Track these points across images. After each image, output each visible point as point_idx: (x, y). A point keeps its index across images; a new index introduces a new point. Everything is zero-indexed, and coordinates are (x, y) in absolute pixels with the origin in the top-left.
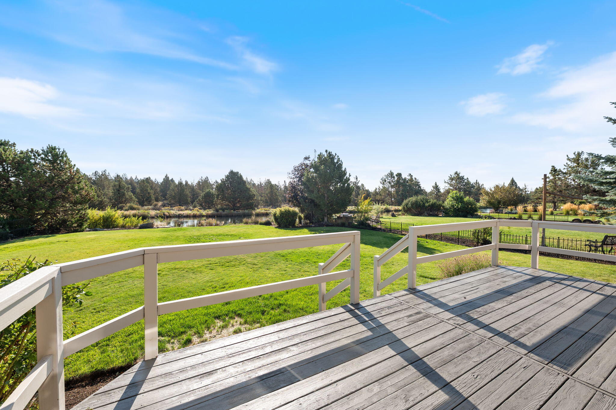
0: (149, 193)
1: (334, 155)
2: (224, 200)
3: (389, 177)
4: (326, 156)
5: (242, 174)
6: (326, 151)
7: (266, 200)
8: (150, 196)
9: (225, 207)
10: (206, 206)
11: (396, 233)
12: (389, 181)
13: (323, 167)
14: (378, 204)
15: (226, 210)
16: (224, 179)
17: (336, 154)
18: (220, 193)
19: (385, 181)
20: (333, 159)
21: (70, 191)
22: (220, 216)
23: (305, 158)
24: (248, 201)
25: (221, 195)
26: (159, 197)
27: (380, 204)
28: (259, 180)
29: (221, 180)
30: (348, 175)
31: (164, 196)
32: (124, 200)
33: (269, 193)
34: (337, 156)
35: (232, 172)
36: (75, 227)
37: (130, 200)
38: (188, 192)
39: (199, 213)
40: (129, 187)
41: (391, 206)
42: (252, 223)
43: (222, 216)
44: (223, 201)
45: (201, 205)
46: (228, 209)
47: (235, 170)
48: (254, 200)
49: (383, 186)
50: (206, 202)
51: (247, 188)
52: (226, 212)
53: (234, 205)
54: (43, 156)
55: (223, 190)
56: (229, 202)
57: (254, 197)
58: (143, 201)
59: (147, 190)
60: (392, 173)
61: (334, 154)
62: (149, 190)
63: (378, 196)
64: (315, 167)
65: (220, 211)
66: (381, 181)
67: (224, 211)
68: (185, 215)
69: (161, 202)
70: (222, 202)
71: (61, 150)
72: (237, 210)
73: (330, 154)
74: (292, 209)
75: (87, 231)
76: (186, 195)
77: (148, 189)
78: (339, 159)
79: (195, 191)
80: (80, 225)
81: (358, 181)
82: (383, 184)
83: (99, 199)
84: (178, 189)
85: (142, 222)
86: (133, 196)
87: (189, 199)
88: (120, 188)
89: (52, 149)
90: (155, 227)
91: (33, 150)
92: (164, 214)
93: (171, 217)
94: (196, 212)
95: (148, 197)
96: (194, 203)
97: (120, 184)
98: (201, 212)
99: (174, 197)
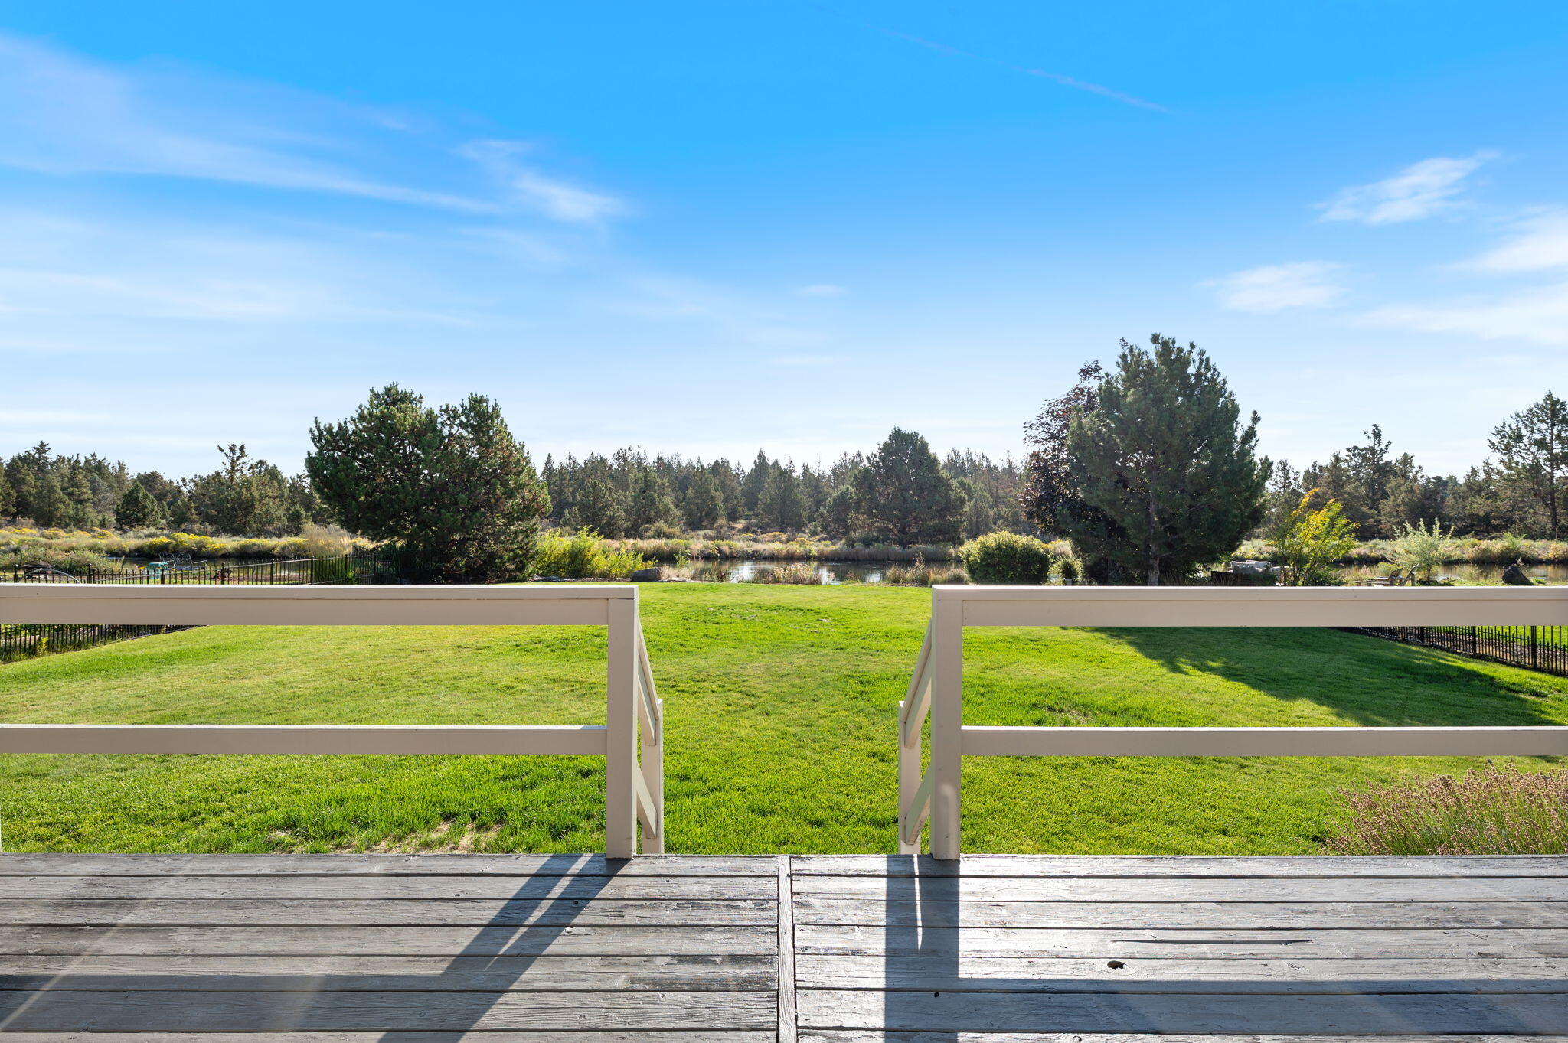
0: (712, 499)
1: (1187, 349)
2: (876, 516)
3: (1543, 421)
4: (1153, 357)
5: (926, 439)
6: (1155, 339)
7: (1015, 515)
8: (715, 505)
9: (875, 534)
10: (836, 531)
11: (1448, 650)
12: (1537, 436)
13: (1134, 393)
14: (1430, 531)
15: (876, 544)
16: (875, 456)
17: (1192, 346)
18: (863, 495)
19: (1519, 438)
20: (1183, 362)
21: (499, 491)
23: (1082, 370)
24: (942, 516)
25: (866, 500)
26: (740, 509)
27: (1436, 531)
28: (1005, 457)
30: (1244, 421)
31: (751, 505)
32: (653, 513)
34: (1196, 351)
35: (898, 435)
36: (512, 571)
37: (664, 515)
38: (802, 496)
39: (802, 549)
40: (664, 484)
41: (1540, 543)
42: (913, 581)
43: (861, 559)
44: (870, 517)
45: (825, 528)
46: (880, 541)
47: (907, 429)
48: (961, 515)
49: (1505, 458)
50: (837, 521)
51: (940, 479)
52: (877, 547)
53: (903, 531)
54: (463, 418)
55: (871, 488)
56: (890, 521)
57: (962, 507)
58: (701, 517)
59: (708, 491)
60: (1555, 403)
61: (1182, 343)
62: (713, 490)
63: (1479, 499)
64: (1110, 397)
65: (858, 546)
66: (1496, 440)
67: (869, 545)
68: (767, 553)
69: (743, 522)
70: (869, 522)
71: (491, 403)
72: (908, 543)
73: (1166, 348)
74: (1021, 540)
75: (535, 581)
76: (798, 503)
77: (712, 487)
78: (1208, 359)
79: (821, 492)
80: (521, 568)
81: (1383, 446)
82: (1508, 449)
83: (609, 513)
84: (779, 488)
85: (641, 566)
86: (671, 506)
87: (804, 513)
88: (646, 485)
89: (477, 402)
90: (664, 578)
91: (447, 406)
92: (719, 550)
93: (735, 557)
94: (795, 547)
95: (710, 508)
96: (814, 523)
97: (646, 477)
98: (808, 547)
99: (769, 509)
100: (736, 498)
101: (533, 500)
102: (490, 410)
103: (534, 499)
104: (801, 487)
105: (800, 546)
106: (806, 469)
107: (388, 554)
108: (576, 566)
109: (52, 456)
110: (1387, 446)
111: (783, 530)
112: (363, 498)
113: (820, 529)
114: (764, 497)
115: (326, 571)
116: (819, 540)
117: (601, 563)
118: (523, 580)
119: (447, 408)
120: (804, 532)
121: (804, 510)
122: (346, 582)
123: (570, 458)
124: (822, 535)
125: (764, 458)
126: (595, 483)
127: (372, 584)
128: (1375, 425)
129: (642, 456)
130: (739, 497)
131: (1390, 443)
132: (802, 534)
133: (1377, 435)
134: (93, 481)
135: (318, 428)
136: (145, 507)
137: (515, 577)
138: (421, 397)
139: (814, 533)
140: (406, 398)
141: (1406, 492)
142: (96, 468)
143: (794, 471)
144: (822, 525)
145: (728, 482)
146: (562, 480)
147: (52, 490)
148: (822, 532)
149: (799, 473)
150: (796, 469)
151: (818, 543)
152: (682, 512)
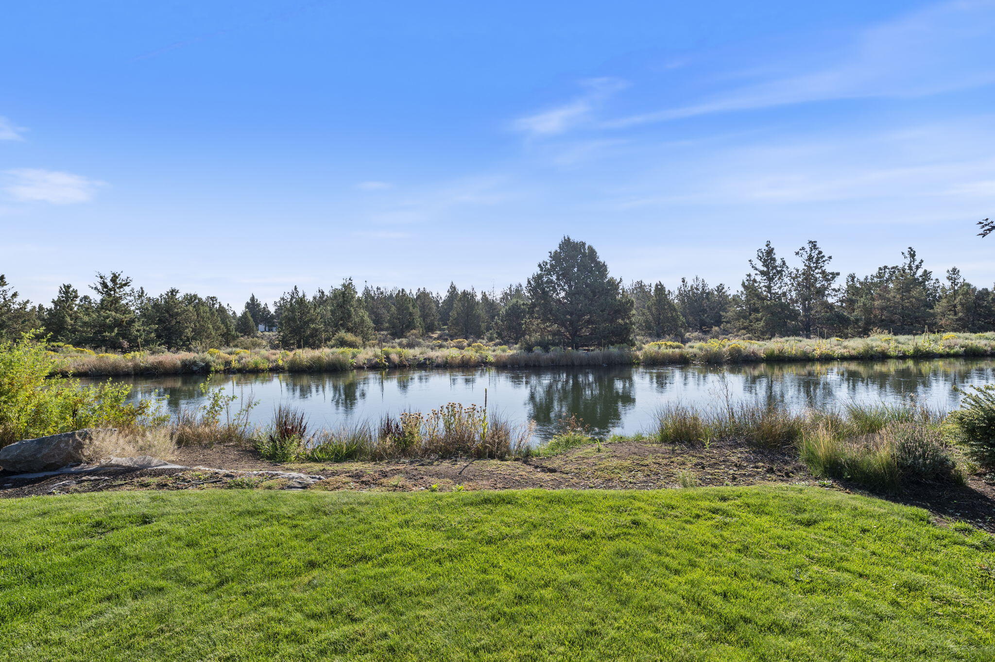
2: (549, 320)
5: (594, 247)
9: (550, 338)
10: (509, 337)
15: (553, 348)
16: (547, 263)
22: (534, 366)
25: (540, 304)
29: (540, 266)
33: (655, 304)
35: (568, 245)
39: (478, 355)
43: (543, 365)
44: (544, 321)
45: (500, 335)
46: (557, 345)
47: (576, 238)
48: (629, 318)
50: (509, 328)
52: (555, 352)
53: (575, 333)
56: (562, 324)
59: (408, 310)
65: (537, 350)
67: (546, 349)
69: (439, 332)
70: (542, 326)
72: (582, 346)
76: (478, 317)
79: (495, 309)
83: (312, 326)
84: (463, 306)
87: (483, 324)
94: (470, 353)
95: (410, 322)
96: (490, 331)
98: (484, 353)
99: (456, 323)
100: (433, 315)
104: (480, 306)
105: (477, 352)
106: (484, 295)
110: (920, 263)
111: (466, 338)
113: (495, 335)
114: (453, 314)
116: (495, 345)
120: (483, 339)
121: (483, 322)
124: (497, 340)
125: (455, 288)
128: (910, 248)
129: (370, 288)
130: (435, 314)
131: (922, 261)
132: (481, 340)
133: (913, 255)
139: (491, 339)
141: (962, 295)
143: (476, 296)
144: (497, 332)
145: (426, 304)
148: (497, 338)
149: (479, 297)
150: (477, 294)
151: (494, 348)
152: (387, 325)
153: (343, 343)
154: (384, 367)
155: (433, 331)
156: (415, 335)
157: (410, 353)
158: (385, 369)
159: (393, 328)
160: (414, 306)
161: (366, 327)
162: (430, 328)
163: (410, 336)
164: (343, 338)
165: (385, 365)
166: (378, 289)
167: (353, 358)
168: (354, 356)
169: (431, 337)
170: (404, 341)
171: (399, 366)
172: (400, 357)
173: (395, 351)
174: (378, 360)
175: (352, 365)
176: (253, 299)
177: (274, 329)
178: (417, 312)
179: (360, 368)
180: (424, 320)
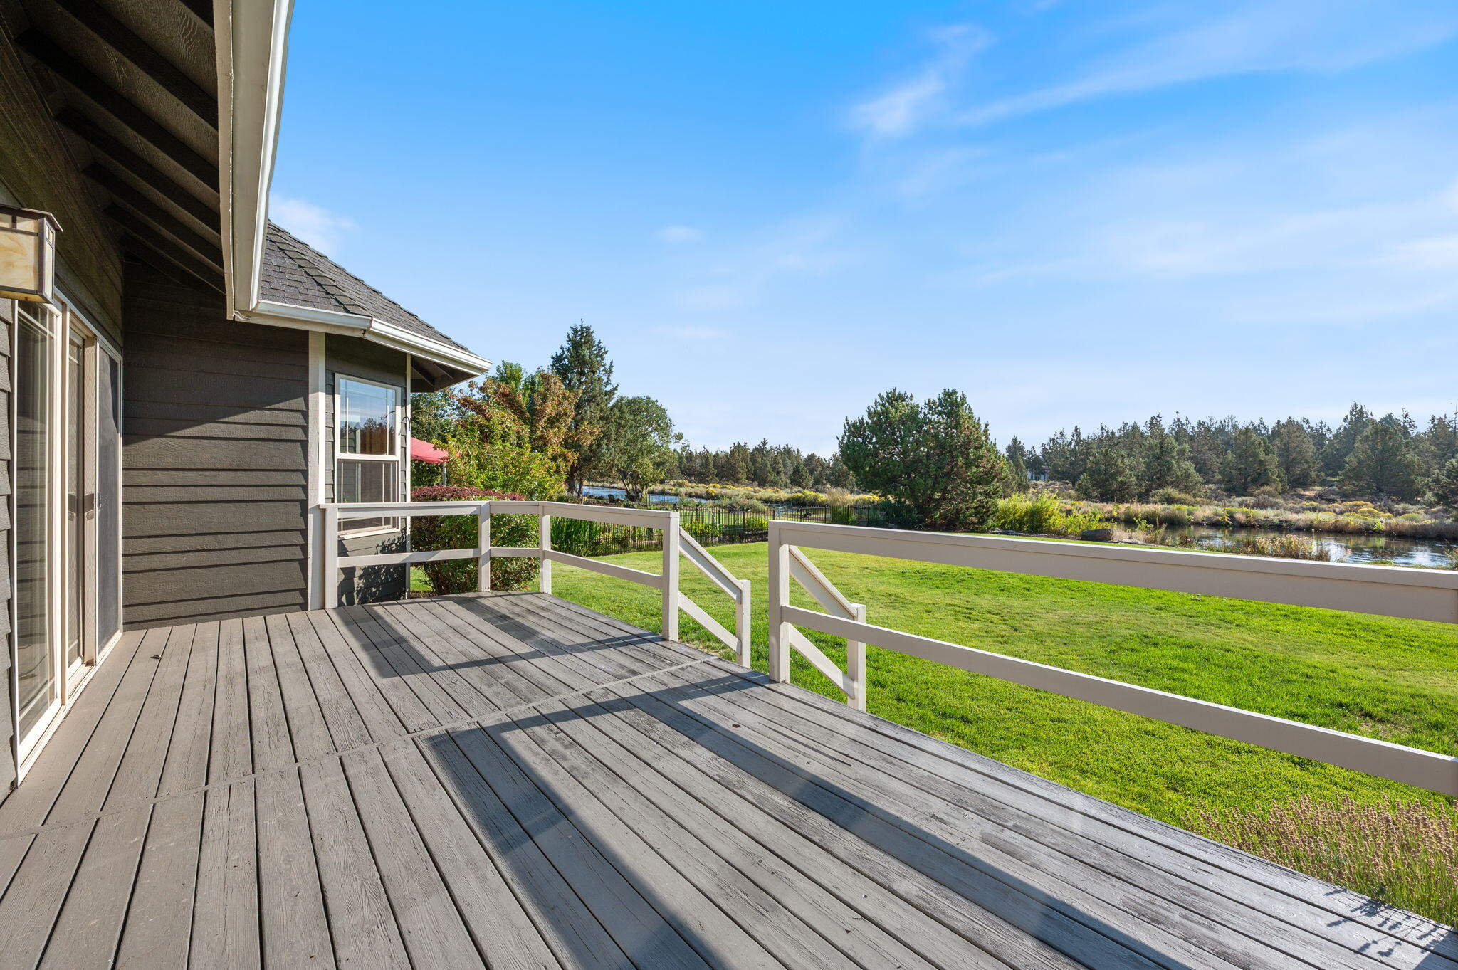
0: (1262, 463)
21: (961, 461)
26: (1313, 474)
31: (1333, 469)
32: (1165, 479)
36: (975, 524)
54: (940, 408)
58: (1243, 482)
59: (1256, 455)
62: (1265, 455)
68: (1301, 523)
69: (1319, 488)
80: (983, 522)
83: (1120, 479)
84: (1373, 449)
85: (1095, 526)
86: (1192, 471)
88: (1162, 452)
89: (949, 395)
90: (1116, 540)
91: (929, 400)
92: (1232, 517)
93: (1253, 526)
95: (1259, 474)
97: (1161, 444)
99: (1357, 474)
100: (1307, 462)
101: (991, 468)
102: (958, 399)
103: (993, 466)
107: (885, 506)
108: (1034, 523)
109: (768, 447)
112: (867, 469)
115: (840, 516)
117: (1059, 521)
118: (984, 532)
119: (929, 402)
122: (847, 523)
123: (1102, 428)
125: (1361, 413)
126: (1106, 451)
127: (867, 526)
129: (1184, 421)
130: (1311, 461)
134: (784, 461)
135: (848, 423)
136: (802, 475)
137: (977, 528)
138: (911, 396)
140: (901, 398)
142: (787, 451)
146: (1088, 449)
147: (766, 466)
152: (1220, 477)
153: (1169, 500)
154: (1226, 526)
155: (1306, 486)
156: (1269, 493)
157: (1261, 514)
158: (1228, 528)
159: (1229, 481)
160: (1267, 452)
161: (1192, 482)
162: (1301, 482)
163: (1259, 495)
164: (1169, 495)
165: (1228, 524)
166: (1200, 424)
167: (1189, 515)
168: (1190, 513)
169: (1301, 496)
170: (1250, 500)
171: (1246, 526)
172: (1247, 517)
173: (1239, 509)
174: (1220, 519)
175: (1189, 521)
176: (1015, 441)
177: (1042, 477)
178: (1273, 461)
179: (1198, 524)
180: (1287, 469)
